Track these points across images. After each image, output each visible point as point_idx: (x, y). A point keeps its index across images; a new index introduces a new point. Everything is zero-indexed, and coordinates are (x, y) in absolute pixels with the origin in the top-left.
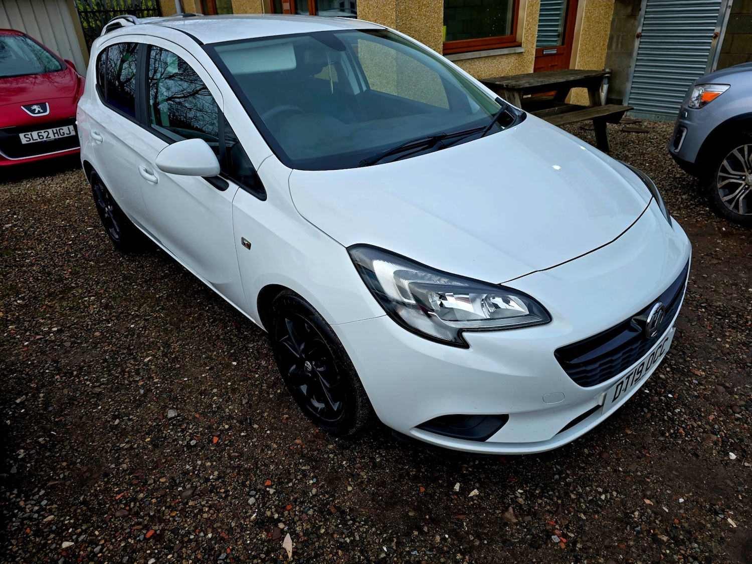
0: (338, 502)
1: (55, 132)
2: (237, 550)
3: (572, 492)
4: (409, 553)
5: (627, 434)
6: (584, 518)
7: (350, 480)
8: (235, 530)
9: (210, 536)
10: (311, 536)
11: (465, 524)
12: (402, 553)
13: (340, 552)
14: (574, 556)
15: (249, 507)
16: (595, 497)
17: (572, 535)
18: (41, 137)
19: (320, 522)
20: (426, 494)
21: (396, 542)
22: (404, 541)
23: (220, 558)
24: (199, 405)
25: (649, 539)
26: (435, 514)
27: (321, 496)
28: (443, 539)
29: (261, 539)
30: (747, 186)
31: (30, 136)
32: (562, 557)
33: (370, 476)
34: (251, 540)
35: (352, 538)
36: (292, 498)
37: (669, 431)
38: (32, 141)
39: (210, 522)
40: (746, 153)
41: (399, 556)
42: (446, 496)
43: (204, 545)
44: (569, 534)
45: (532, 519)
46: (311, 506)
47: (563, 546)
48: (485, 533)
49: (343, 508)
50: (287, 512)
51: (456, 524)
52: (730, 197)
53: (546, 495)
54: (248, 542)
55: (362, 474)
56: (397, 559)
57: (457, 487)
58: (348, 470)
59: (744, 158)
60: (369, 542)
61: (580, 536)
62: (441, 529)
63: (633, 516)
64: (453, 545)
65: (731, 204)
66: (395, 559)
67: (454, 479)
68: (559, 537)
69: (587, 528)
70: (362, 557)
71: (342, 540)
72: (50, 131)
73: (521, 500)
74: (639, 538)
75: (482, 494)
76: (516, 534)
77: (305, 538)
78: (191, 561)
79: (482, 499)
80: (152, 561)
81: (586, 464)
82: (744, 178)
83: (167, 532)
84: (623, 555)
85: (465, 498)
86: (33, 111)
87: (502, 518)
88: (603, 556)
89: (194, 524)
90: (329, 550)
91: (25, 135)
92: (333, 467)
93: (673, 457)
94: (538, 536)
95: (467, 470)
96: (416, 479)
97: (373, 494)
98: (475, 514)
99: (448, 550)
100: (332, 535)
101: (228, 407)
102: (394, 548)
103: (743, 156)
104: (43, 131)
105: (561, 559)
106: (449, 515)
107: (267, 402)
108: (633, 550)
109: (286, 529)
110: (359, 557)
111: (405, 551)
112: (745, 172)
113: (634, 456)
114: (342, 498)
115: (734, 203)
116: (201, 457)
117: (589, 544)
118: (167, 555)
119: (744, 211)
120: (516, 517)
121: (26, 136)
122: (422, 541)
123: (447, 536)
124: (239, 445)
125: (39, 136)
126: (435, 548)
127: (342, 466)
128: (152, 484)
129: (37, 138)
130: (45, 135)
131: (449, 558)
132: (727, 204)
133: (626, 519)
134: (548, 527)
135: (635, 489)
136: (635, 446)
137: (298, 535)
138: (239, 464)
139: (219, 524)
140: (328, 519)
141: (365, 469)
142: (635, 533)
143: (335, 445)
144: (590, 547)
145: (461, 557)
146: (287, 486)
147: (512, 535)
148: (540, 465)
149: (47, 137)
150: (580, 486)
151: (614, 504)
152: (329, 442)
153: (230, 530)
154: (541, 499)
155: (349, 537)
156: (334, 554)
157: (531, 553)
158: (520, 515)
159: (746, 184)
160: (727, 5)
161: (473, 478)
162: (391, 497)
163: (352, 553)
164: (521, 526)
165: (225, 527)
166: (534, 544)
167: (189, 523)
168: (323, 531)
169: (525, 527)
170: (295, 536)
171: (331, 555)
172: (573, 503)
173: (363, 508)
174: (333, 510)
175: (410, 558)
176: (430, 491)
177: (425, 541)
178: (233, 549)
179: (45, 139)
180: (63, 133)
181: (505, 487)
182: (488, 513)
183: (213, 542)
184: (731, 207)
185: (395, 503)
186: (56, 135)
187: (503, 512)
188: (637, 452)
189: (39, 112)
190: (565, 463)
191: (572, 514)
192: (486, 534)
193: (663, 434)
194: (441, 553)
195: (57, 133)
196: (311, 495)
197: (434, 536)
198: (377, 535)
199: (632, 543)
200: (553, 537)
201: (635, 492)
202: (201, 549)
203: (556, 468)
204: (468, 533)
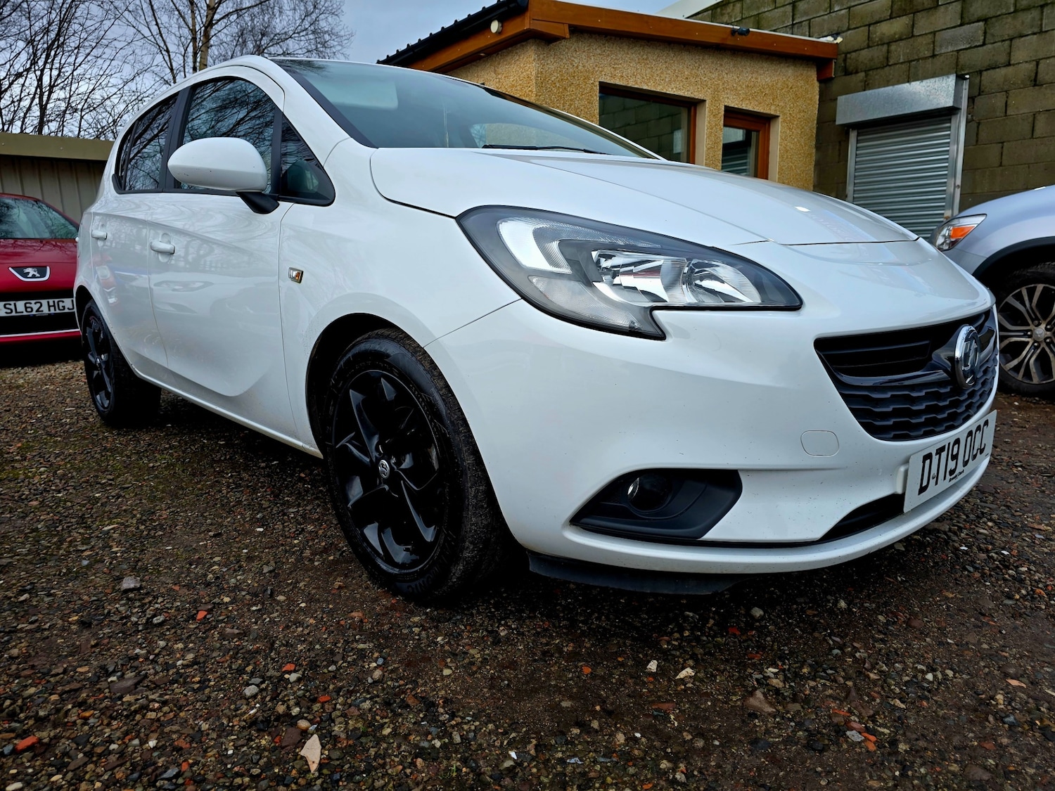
0: (422, 691)
1: (51, 304)
2: (204, 765)
3: (871, 670)
4: (562, 761)
5: (947, 598)
6: (903, 706)
7: (449, 660)
8: (208, 734)
9: (152, 743)
10: (363, 740)
11: (672, 717)
12: (548, 760)
13: (419, 761)
14: (896, 761)
15: (244, 701)
16: (915, 677)
17: (886, 731)
18: (29, 310)
19: (382, 718)
20: (593, 676)
21: (536, 745)
22: (553, 742)
23: (165, 776)
24: (183, 575)
25: (1037, 734)
26: (612, 704)
27: (389, 683)
28: (631, 740)
29: (258, 747)
30: (1036, 344)
31: (12, 307)
32: (875, 764)
33: (488, 655)
34: (236, 748)
35: (447, 741)
36: (331, 687)
37: (1019, 592)
38: (14, 314)
39: (158, 726)
40: (1026, 298)
41: (541, 766)
42: (632, 677)
43: (135, 758)
44: (881, 730)
45: (803, 707)
46: (368, 696)
47: (872, 747)
48: (713, 730)
49: (431, 699)
50: (318, 705)
51: (655, 717)
52: (1015, 362)
53: (823, 674)
54: (230, 752)
55: (472, 651)
56: (538, 770)
57: (653, 666)
58: (447, 648)
59: (1025, 306)
60: (481, 745)
61: (901, 732)
62: (625, 725)
63: (993, 702)
64: (652, 747)
65: (1018, 372)
66: (534, 770)
67: (646, 655)
68: (860, 733)
69: (911, 722)
70: (464, 769)
71: (426, 744)
72: (44, 302)
73: (775, 681)
74: (1016, 733)
75: (701, 675)
76: (776, 730)
77: (351, 742)
78: (98, 785)
79: (701, 681)
80: (18, 785)
81: (885, 634)
82: (1029, 333)
83: (63, 740)
84: (994, 759)
85: (669, 680)
86: (26, 275)
87: (742, 708)
88: (956, 761)
89: (125, 728)
90: (397, 759)
91: (5, 305)
92: (418, 646)
93: (1037, 625)
94: (819, 733)
95: (668, 643)
96: (574, 656)
97: (492, 678)
98: (691, 702)
99: (642, 755)
100: (406, 737)
101: (236, 577)
102: (533, 752)
103: (1023, 303)
104: (33, 302)
105: (872, 766)
106: (639, 704)
107: (307, 571)
108: (1012, 751)
109: (312, 728)
110: (458, 770)
111: (554, 759)
112: (1029, 325)
113: (968, 625)
114: (430, 684)
115: (1022, 370)
116: (167, 637)
117: (922, 743)
118: (51, 775)
119: (1039, 377)
120: (771, 704)
121: (7, 306)
122: (588, 742)
123: (638, 735)
124: (244, 622)
125: (26, 308)
126: (615, 751)
127: (436, 643)
128: (58, 674)
129: (23, 310)
130: (35, 307)
131: (645, 767)
132: (1012, 374)
133: (983, 707)
134: (835, 720)
135: (984, 667)
136: (967, 612)
137: (336, 739)
138: (238, 645)
139: (175, 728)
140: (401, 715)
141: (479, 645)
142: (1006, 726)
143: (423, 617)
144: (926, 749)
145: (669, 765)
146: (326, 671)
147: (767, 732)
148: (801, 637)
149: (37, 311)
150: (883, 663)
151: (953, 686)
152: (412, 613)
153: (197, 737)
154: (815, 681)
155: (440, 738)
156: (406, 765)
157: (810, 759)
158: (778, 703)
159: (1035, 342)
160: (955, 184)
161: (681, 653)
162: (527, 683)
163: (445, 762)
164: (783, 718)
165: (188, 731)
166: (813, 744)
167: (114, 727)
168: (387, 731)
169: (790, 720)
170: (328, 739)
171: (401, 767)
172: (875, 686)
173: (471, 699)
174: (410, 701)
175: (564, 768)
176: (600, 672)
177: (593, 743)
178: (196, 763)
179: (34, 313)
180: (64, 307)
181: (742, 666)
182: (715, 701)
183: (155, 754)
184: (1020, 377)
185: (535, 691)
186: (52, 309)
187: (744, 698)
188: (973, 620)
189: (34, 276)
190: (847, 635)
191: (878, 700)
192: (717, 732)
193: (1010, 597)
194: (628, 760)
195: (54, 306)
196: (370, 680)
197: (612, 735)
198: (497, 734)
199: (1005, 741)
200: (848, 733)
201: (987, 670)
202: (128, 764)
203: (833, 641)
204: (679, 730)
